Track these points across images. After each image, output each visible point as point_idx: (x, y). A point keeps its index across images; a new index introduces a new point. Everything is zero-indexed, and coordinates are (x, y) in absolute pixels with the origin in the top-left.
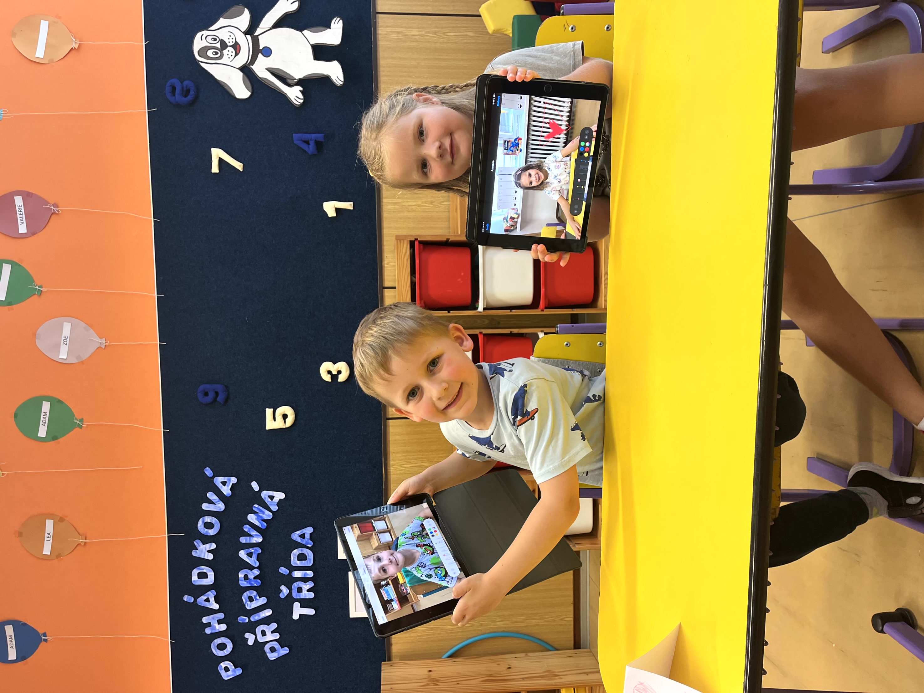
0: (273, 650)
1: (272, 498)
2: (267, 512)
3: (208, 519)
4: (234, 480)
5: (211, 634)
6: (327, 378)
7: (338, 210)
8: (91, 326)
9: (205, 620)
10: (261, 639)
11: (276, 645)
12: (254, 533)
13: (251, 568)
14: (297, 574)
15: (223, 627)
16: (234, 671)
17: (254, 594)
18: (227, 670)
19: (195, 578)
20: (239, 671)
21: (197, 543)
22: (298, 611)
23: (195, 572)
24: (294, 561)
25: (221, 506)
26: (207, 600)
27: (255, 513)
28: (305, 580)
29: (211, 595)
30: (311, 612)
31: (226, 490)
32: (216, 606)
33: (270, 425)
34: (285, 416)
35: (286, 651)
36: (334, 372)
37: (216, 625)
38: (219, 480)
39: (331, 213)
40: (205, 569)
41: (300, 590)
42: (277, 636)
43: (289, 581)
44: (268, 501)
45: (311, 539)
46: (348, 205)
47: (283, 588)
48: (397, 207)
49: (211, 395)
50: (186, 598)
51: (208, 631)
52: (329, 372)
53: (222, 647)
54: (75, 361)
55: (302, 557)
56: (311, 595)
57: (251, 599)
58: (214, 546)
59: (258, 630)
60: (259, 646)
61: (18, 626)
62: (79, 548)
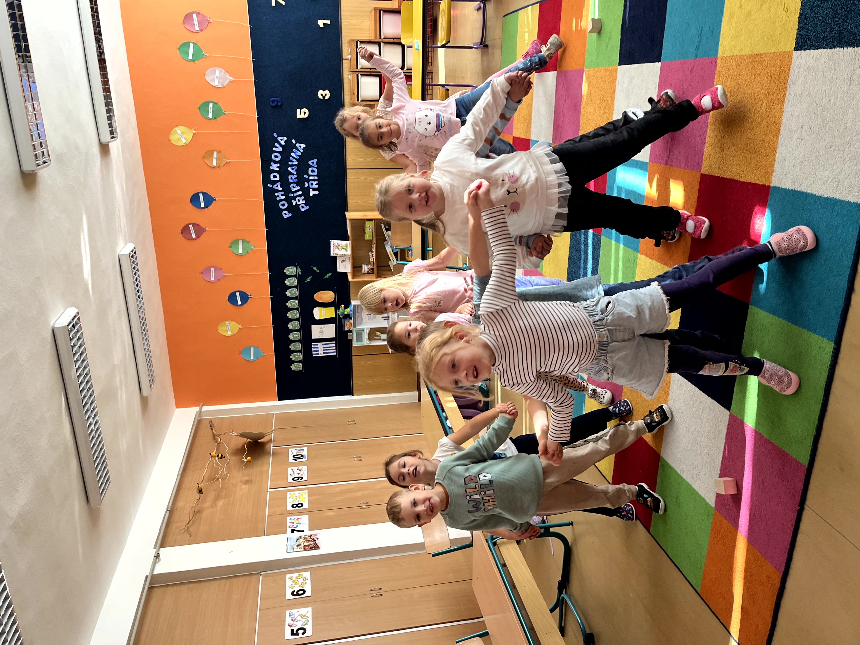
0: (303, 207)
1: (300, 146)
2: (299, 152)
3: (276, 154)
4: (285, 138)
5: (279, 200)
6: (321, 97)
7: (324, 24)
8: (227, 72)
9: (276, 194)
10: (298, 203)
11: (304, 206)
12: (294, 160)
13: (293, 174)
14: (311, 178)
15: (284, 197)
16: (288, 215)
17: (295, 185)
18: (285, 214)
19: (272, 178)
20: (290, 215)
21: (272, 163)
22: (312, 193)
23: (272, 175)
24: (310, 173)
25: (281, 149)
26: (277, 186)
27: (294, 152)
28: (314, 180)
29: (279, 184)
30: (317, 192)
31: (283, 143)
32: (281, 189)
33: (299, 116)
34: (305, 113)
35: (308, 208)
36: (324, 95)
37: (281, 196)
38: (279, 139)
39: (322, 25)
40: (276, 174)
41: (312, 184)
42: (304, 202)
43: (308, 181)
44: (299, 148)
45: (316, 164)
46: (328, 22)
47: (306, 183)
48: (348, 23)
49: (276, 103)
50: (269, 185)
51: (278, 199)
52: (322, 95)
53: (283, 205)
54: (221, 86)
55: (313, 171)
56: (317, 186)
57: (294, 187)
58: (279, 165)
59: (297, 199)
60: (297, 205)
61: (204, 194)
62: (227, 164)
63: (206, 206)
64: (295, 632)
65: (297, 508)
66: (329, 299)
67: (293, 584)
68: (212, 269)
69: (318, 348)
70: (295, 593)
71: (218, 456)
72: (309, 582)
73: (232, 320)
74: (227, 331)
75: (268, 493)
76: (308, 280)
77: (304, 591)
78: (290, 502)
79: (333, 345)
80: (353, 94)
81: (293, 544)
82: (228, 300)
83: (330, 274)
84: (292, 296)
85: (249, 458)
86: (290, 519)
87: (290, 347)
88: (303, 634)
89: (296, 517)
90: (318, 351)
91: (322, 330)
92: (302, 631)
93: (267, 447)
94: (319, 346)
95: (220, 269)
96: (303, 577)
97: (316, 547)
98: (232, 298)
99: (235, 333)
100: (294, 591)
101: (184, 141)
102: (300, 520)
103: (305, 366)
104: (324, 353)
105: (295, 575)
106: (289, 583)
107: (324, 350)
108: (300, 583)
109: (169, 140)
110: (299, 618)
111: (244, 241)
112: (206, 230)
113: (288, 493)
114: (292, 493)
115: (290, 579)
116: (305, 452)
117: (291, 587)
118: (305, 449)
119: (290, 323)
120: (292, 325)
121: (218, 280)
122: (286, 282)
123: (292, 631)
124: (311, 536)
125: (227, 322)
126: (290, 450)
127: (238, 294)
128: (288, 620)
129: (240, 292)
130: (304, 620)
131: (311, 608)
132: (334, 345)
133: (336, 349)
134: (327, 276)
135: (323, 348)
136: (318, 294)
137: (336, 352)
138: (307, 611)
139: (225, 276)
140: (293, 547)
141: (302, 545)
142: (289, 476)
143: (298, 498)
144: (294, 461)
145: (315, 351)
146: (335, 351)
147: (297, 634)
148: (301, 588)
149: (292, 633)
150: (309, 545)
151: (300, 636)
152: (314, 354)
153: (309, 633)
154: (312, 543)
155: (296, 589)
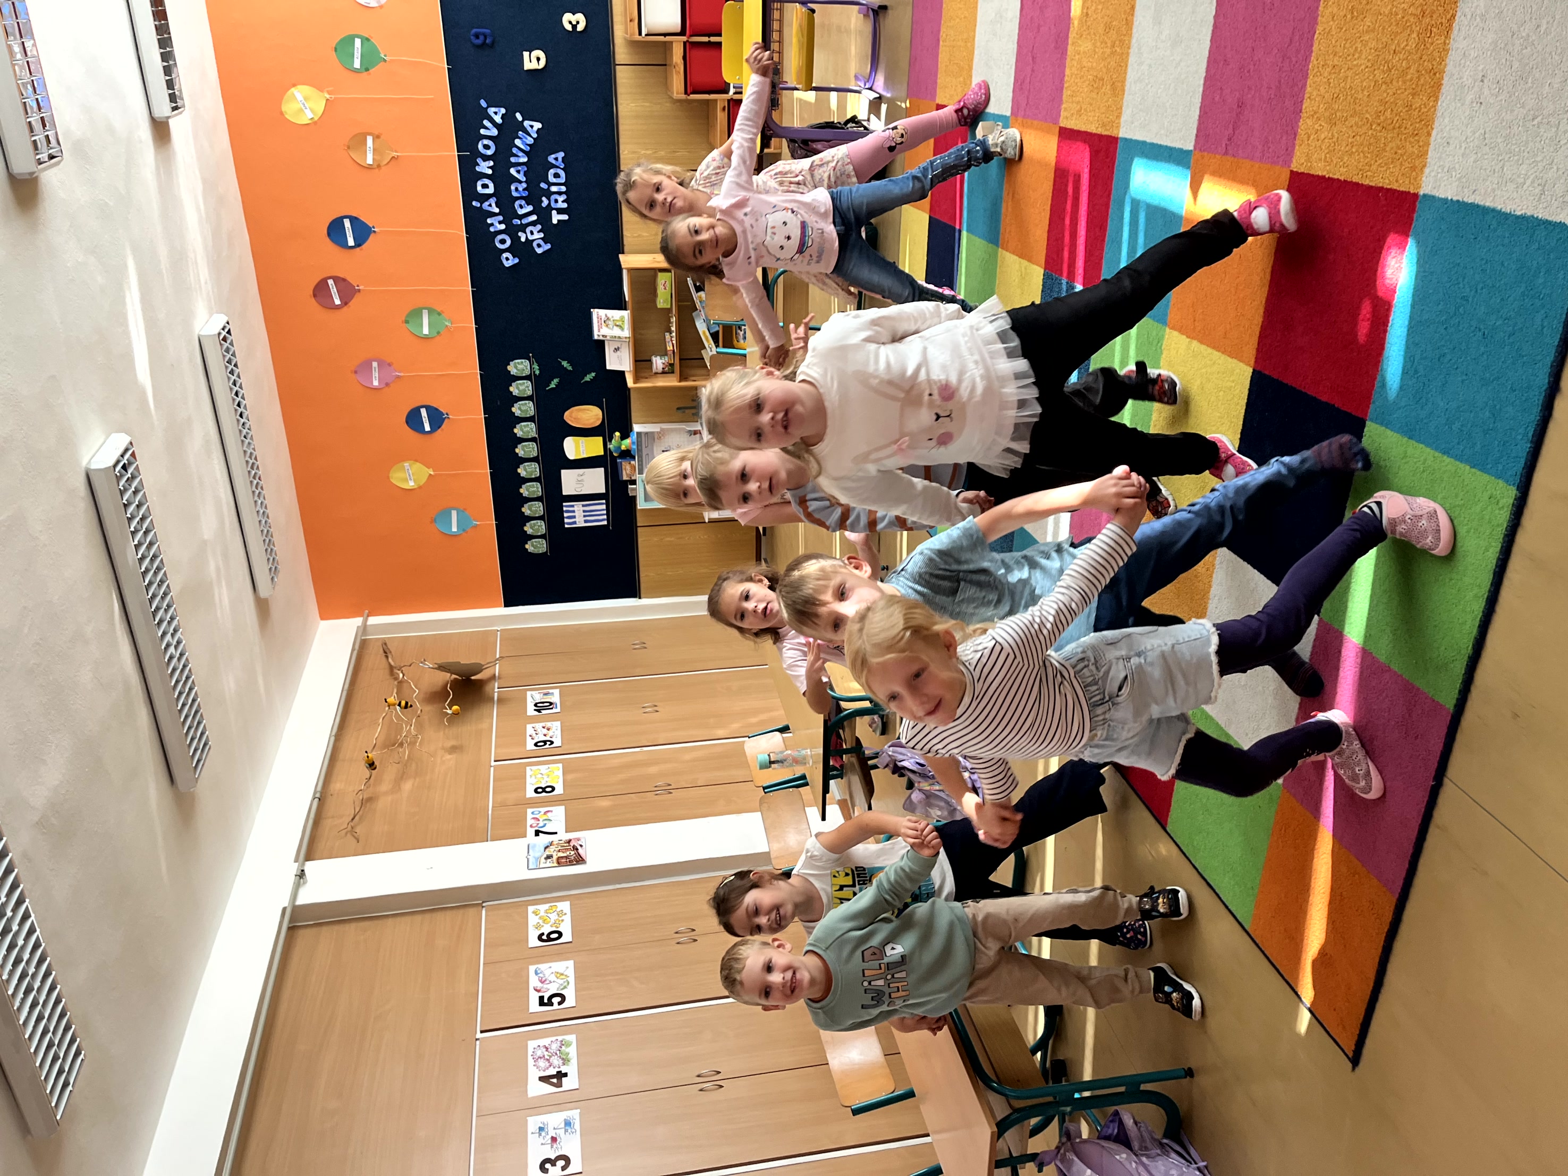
0: (539, 246)
1: (532, 127)
2: (529, 138)
3: (486, 142)
4: (503, 111)
5: (495, 232)
6: (569, 27)
9: (489, 221)
10: (530, 237)
11: (541, 242)
12: (520, 154)
13: (520, 182)
14: (554, 189)
15: (503, 227)
16: (513, 260)
17: (523, 202)
18: (507, 259)
19: (479, 188)
20: (517, 261)
21: (479, 160)
22: (556, 218)
23: (479, 183)
24: (551, 179)
25: (494, 132)
26: (490, 205)
27: (520, 138)
28: (560, 193)
29: (493, 201)
30: (565, 217)
31: (498, 119)
32: (497, 210)
33: (528, 66)
34: (538, 59)
35: (548, 246)
36: (574, 23)
37: (497, 225)
38: (491, 111)
40: (486, 181)
41: (556, 201)
42: (542, 235)
43: (548, 194)
44: (529, 129)
45: (563, 161)
47: (544, 199)
49: (482, 38)
50: (474, 203)
51: (492, 229)
52: (570, 22)
53: (503, 242)
54: (376, 5)
55: (556, 175)
56: (565, 205)
57: (521, 207)
58: (492, 163)
59: (528, 229)
60: (529, 242)
61: (353, 220)
62: (393, 162)
63: (358, 244)
64: (546, 1001)
65: (544, 794)
66: (592, 421)
67: (541, 921)
68: (375, 364)
69: (574, 512)
70: (544, 937)
71: (399, 705)
72: (567, 919)
73: (416, 461)
74: (406, 480)
75: (492, 769)
76: (553, 385)
77: (560, 934)
78: (531, 783)
79: (601, 507)
80: (631, 21)
81: (538, 855)
82: (407, 422)
83: (593, 374)
84: (523, 416)
85: (455, 707)
86: (533, 813)
87: (523, 510)
88: (560, 1003)
89: (543, 810)
90: (574, 517)
91: (580, 478)
92: (559, 999)
93: (488, 688)
94: (575, 508)
95: (390, 365)
96: (558, 910)
97: (580, 860)
98: (413, 419)
99: (421, 484)
100: (543, 934)
101: (310, 115)
102: (549, 814)
103: (551, 545)
104: (586, 521)
105: (543, 908)
106: (532, 920)
107: (585, 516)
108: (553, 921)
109: (282, 113)
110: (553, 978)
111: (431, 311)
112: (359, 290)
113: (528, 768)
114: (534, 768)
115: (535, 913)
116: (555, 697)
117: (538, 927)
118: (556, 692)
119: (521, 466)
120: (525, 470)
121: (387, 385)
122: (511, 389)
123: (541, 998)
124: (569, 841)
125: (406, 464)
126: (529, 693)
127: (424, 412)
128: (534, 981)
129: (428, 408)
130: (561, 982)
131: (572, 962)
132: (604, 507)
133: (608, 514)
134: (588, 378)
135: (584, 511)
136: (571, 413)
137: (608, 519)
138: (567, 967)
139: (398, 377)
140: (538, 859)
141: (555, 857)
142: (529, 738)
143: (545, 777)
144: (537, 713)
145: (569, 517)
146: (605, 517)
147: (550, 1003)
148: (554, 929)
149: (542, 1002)
150: (567, 857)
151: (556, 1006)
152: (569, 524)
153: (570, 1001)
154: (572, 853)
155: (546, 930)
